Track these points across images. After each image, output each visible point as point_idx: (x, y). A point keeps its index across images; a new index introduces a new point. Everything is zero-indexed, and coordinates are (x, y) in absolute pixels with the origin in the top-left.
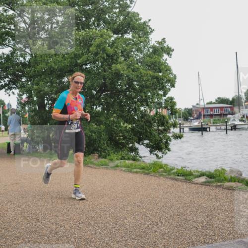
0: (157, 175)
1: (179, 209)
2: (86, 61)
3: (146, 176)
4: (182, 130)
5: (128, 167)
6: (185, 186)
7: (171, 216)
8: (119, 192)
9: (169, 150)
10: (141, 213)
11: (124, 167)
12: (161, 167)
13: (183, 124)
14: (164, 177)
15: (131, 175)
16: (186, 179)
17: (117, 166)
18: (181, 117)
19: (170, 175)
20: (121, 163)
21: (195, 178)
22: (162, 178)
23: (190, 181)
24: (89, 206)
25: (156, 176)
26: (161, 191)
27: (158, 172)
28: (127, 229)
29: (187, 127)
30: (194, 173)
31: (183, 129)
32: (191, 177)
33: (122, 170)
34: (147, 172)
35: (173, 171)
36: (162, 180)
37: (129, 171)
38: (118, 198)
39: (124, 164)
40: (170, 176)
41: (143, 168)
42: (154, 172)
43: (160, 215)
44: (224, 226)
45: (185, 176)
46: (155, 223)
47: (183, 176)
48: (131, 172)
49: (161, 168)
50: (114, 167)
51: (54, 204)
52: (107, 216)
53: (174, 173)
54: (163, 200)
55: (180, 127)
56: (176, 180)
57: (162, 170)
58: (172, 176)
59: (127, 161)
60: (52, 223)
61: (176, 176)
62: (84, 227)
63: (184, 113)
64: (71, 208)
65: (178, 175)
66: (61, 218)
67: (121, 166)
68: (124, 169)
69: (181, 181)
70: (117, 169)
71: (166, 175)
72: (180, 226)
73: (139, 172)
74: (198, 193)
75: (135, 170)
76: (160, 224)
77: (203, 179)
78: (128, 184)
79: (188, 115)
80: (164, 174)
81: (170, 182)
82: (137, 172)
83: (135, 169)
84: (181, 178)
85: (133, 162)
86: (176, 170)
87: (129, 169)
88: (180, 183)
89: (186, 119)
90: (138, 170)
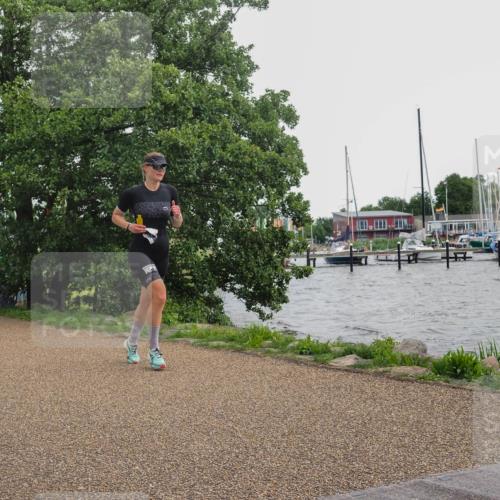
0: (259, 353)
1: (300, 420)
2: (123, 121)
3: (237, 354)
4: (312, 262)
5: (201, 337)
6: (314, 374)
7: (283, 435)
8: (180, 388)
9: (285, 300)
10: (224, 430)
11: (193, 337)
12: (267, 336)
13: (314, 250)
14: (273, 357)
15: (206, 354)
16: (315, 360)
17: (179, 335)
18: (309, 237)
19: (285, 352)
20: (186, 328)
21: (334, 358)
22: (268, 358)
23: (324, 365)
24: (118, 417)
25: (257, 356)
26: (266, 386)
27: (261, 347)
28: (194, 463)
29: (321, 255)
30: (332, 349)
31: (315, 260)
32: (328, 356)
33: (188, 343)
34: (239, 346)
35: (291, 345)
36: (268, 364)
37: (202, 346)
38: (178, 401)
39: (193, 331)
40: (284, 355)
41: (232, 339)
42: (254, 346)
43: (262, 435)
44: (387, 453)
45: (316, 354)
46: (250, 450)
47: (310, 354)
48: (206, 346)
49: (266, 339)
50: (172, 337)
51: (45, 415)
52: (155, 437)
53: (293, 349)
54: (269, 403)
55: (308, 257)
56: (297, 362)
57: (269, 342)
58: (289, 355)
59: (199, 326)
60: (40, 454)
61: (296, 353)
62: (107, 460)
63: (317, 228)
64: (80, 422)
65: (301, 353)
66: (60, 443)
67: (186, 336)
68: (192, 341)
69: (306, 364)
70: (178, 342)
71: (276, 353)
72: (302, 454)
73: (223, 347)
74: (339, 388)
75: (215, 343)
76: (261, 452)
77: (349, 360)
78: (199, 370)
79: (324, 232)
80: (272, 350)
81: (284, 367)
82: (218, 348)
83: (215, 340)
84: (307, 357)
85: (211, 326)
86: (297, 343)
87: (203, 341)
88: (305, 369)
89: (321, 240)
90: (222, 343)
